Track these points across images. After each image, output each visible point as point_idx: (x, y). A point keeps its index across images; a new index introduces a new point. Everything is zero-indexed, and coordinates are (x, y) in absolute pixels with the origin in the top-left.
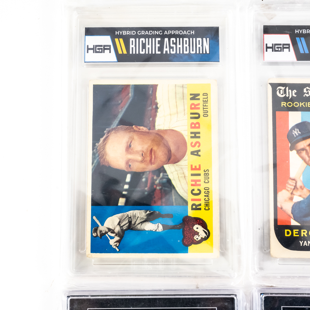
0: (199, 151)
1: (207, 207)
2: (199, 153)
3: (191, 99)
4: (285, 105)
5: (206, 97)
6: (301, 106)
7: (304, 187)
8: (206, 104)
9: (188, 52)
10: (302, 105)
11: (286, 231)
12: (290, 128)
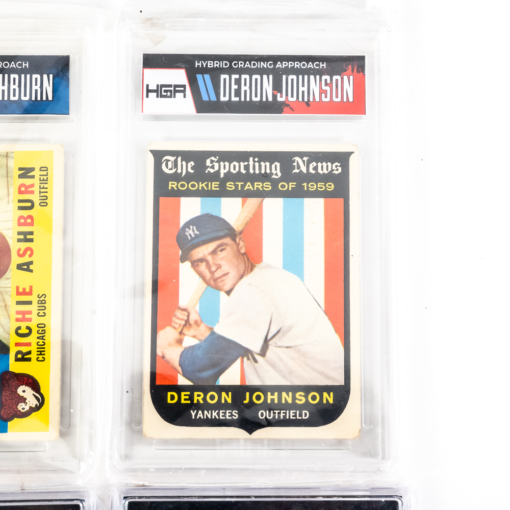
0: (31, 263)
1: (41, 357)
2: (31, 267)
3: (20, 176)
4: (174, 186)
5: (45, 173)
6: (200, 189)
7: (201, 321)
8: (45, 186)
9: (16, 98)
10: (202, 187)
11: (169, 394)
12: (181, 225)
